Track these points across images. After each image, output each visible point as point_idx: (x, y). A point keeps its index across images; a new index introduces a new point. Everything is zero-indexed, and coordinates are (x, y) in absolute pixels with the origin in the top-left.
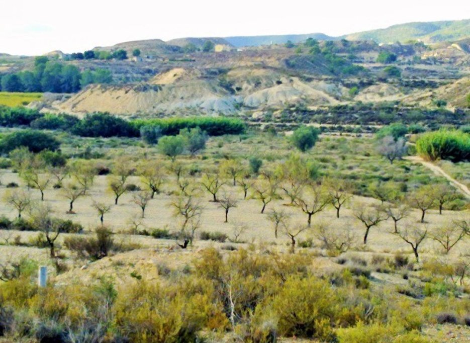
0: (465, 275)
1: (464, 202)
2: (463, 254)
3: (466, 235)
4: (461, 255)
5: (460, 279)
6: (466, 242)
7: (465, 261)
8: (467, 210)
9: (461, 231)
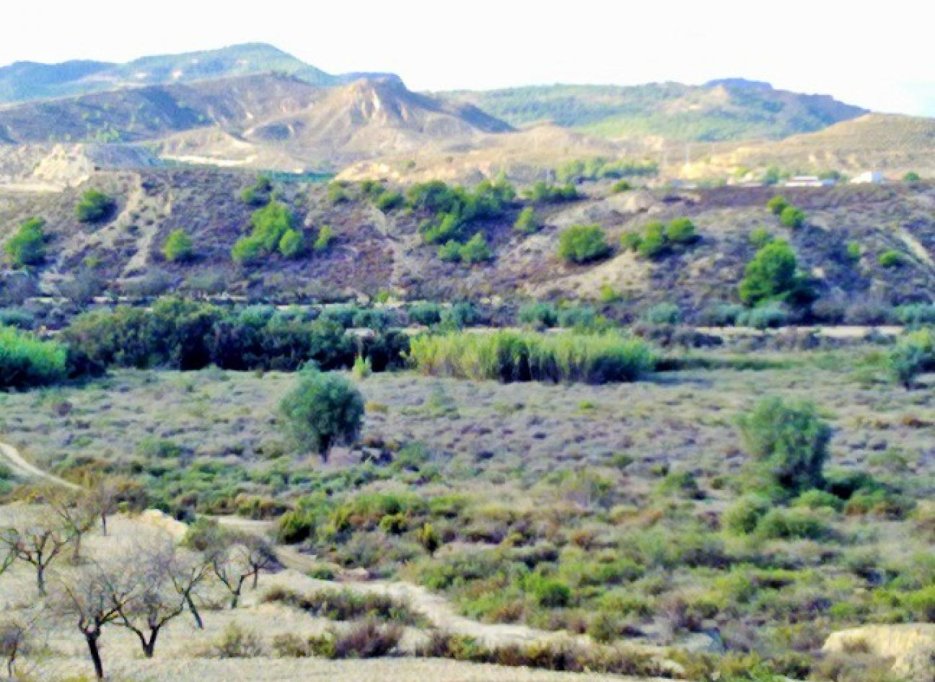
0: (18, 652)
1: (11, 484)
2: (12, 604)
3: (18, 559)
4: (7, 608)
5: (6, 661)
6: (19, 577)
7: (17, 619)
8: (19, 503)
9: (7, 551)
